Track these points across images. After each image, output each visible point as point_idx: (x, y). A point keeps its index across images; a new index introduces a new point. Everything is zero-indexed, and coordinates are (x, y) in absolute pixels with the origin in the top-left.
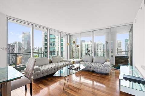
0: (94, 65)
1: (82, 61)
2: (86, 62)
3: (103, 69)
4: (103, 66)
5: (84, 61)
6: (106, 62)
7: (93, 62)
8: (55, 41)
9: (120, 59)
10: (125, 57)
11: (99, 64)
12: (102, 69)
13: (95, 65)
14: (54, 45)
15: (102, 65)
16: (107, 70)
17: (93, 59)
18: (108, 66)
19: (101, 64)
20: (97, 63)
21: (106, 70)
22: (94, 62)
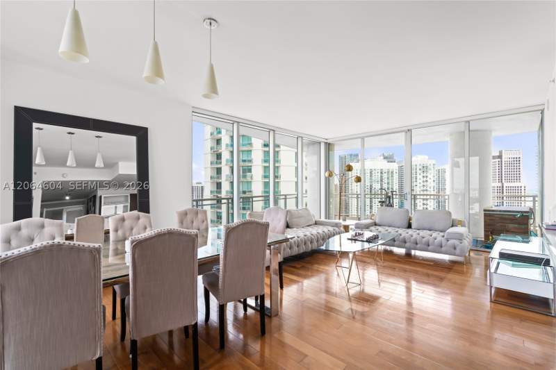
0: (415, 236)
1: (376, 225)
2: (387, 228)
3: (443, 245)
4: (443, 236)
5: (380, 226)
6: (452, 226)
7: (409, 226)
8: (250, 161)
9: (501, 218)
10: (518, 212)
11: (429, 232)
12: (441, 247)
13: (419, 234)
14: (248, 174)
15: (442, 234)
16: (458, 249)
17: (410, 219)
18: (460, 237)
19: (437, 232)
20: (425, 231)
21: (455, 248)
22: (413, 227)
